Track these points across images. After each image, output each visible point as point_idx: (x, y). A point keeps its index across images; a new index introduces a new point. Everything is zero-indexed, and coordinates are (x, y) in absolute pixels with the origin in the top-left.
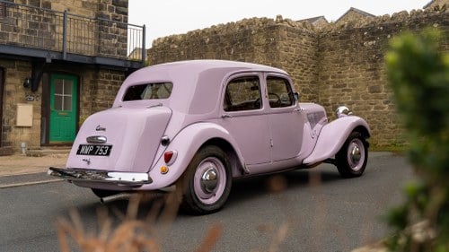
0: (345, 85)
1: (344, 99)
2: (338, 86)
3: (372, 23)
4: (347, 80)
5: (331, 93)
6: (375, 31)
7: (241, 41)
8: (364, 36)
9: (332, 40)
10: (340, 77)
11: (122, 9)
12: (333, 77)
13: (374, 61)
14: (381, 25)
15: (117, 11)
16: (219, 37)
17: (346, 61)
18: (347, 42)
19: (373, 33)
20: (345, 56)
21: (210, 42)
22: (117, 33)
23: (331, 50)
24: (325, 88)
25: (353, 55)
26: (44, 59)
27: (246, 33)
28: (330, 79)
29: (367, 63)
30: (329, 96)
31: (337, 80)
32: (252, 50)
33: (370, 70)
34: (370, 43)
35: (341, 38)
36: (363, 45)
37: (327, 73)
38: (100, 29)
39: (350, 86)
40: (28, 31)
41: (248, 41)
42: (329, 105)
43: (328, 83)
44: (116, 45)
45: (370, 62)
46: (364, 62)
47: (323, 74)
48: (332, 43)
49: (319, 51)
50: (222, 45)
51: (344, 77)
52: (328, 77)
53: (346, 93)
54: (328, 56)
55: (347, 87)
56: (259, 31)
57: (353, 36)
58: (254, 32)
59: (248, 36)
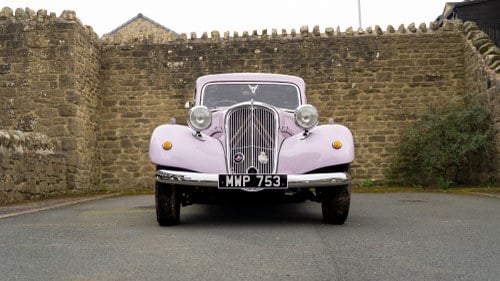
0: (140, 114)
1: (139, 132)
2: (129, 116)
3: (177, 40)
4: (143, 108)
5: (119, 124)
6: (183, 50)
8: (167, 54)
9: (121, 55)
10: (133, 104)
12: (122, 103)
13: (182, 86)
14: (190, 44)
17: (141, 84)
18: (144, 60)
19: (180, 53)
20: (141, 77)
23: (119, 67)
24: (110, 117)
25: (152, 76)
28: (118, 105)
29: (171, 88)
30: (116, 127)
31: (128, 107)
32: (24, 53)
33: (176, 97)
34: (176, 64)
35: (135, 54)
36: (165, 66)
37: (113, 97)
39: (147, 115)
41: (16, 40)
42: (116, 139)
43: (115, 111)
45: (174, 87)
46: (167, 87)
47: (107, 98)
48: (121, 60)
49: (102, 67)
51: (139, 103)
52: (115, 102)
53: (141, 124)
54: (115, 75)
55: (143, 117)
56: (38, 28)
57: (152, 54)
58: (27, 28)
59: (16, 33)
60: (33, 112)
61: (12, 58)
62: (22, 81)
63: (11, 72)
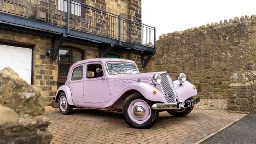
7: (235, 31)
11: (139, 18)
15: (137, 20)
16: (215, 30)
21: (208, 33)
22: (137, 32)
26: (110, 44)
27: (239, 25)
32: (246, 36)
38: (130, 29)
40: (96, 28)
41: (242, 30)
44: (137, 39)
50: (218, 34)
56: (252, 23)
58: (247, 24)
59: (242, 28)
60: (252, 61)
61: (240, 38)
62: (246, 48)
63: (240, 45)
